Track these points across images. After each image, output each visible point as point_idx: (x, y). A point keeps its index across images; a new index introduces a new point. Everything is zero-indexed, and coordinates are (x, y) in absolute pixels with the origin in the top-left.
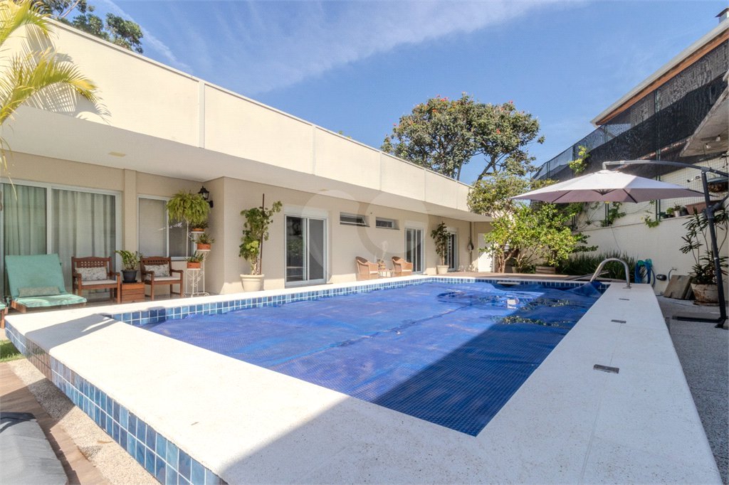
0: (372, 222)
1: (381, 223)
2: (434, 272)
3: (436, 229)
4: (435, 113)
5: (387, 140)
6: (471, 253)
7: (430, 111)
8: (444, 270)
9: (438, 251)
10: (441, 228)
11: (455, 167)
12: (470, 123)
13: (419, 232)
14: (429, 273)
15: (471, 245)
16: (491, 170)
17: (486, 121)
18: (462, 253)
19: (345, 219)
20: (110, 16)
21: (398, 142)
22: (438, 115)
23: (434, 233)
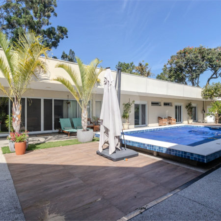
0: (162, 104)
1: (165, 104)
2: (187, 122)
3: (187, 105)
4: (186, 54)
5: (165, 66)
6: (204, 114)
7: (185, 53)
8: (191, 121)
9: (188, 114)
10: (190, 104)
11: (196, 77)
12: (203, 57)
13: (180, 107)
14: (185, 123)
15: (204, 111)
16: (215, 76)
17: (211, 57)
18: (199, 115)
19: (153, 104)
20: (58, 26)
21: (170, 66)
22: (189, 55)
23: (187, 107)
